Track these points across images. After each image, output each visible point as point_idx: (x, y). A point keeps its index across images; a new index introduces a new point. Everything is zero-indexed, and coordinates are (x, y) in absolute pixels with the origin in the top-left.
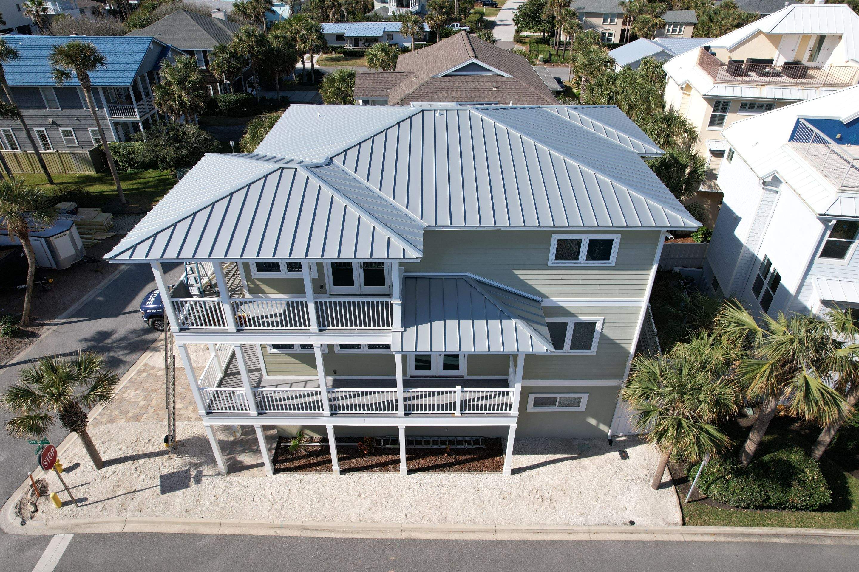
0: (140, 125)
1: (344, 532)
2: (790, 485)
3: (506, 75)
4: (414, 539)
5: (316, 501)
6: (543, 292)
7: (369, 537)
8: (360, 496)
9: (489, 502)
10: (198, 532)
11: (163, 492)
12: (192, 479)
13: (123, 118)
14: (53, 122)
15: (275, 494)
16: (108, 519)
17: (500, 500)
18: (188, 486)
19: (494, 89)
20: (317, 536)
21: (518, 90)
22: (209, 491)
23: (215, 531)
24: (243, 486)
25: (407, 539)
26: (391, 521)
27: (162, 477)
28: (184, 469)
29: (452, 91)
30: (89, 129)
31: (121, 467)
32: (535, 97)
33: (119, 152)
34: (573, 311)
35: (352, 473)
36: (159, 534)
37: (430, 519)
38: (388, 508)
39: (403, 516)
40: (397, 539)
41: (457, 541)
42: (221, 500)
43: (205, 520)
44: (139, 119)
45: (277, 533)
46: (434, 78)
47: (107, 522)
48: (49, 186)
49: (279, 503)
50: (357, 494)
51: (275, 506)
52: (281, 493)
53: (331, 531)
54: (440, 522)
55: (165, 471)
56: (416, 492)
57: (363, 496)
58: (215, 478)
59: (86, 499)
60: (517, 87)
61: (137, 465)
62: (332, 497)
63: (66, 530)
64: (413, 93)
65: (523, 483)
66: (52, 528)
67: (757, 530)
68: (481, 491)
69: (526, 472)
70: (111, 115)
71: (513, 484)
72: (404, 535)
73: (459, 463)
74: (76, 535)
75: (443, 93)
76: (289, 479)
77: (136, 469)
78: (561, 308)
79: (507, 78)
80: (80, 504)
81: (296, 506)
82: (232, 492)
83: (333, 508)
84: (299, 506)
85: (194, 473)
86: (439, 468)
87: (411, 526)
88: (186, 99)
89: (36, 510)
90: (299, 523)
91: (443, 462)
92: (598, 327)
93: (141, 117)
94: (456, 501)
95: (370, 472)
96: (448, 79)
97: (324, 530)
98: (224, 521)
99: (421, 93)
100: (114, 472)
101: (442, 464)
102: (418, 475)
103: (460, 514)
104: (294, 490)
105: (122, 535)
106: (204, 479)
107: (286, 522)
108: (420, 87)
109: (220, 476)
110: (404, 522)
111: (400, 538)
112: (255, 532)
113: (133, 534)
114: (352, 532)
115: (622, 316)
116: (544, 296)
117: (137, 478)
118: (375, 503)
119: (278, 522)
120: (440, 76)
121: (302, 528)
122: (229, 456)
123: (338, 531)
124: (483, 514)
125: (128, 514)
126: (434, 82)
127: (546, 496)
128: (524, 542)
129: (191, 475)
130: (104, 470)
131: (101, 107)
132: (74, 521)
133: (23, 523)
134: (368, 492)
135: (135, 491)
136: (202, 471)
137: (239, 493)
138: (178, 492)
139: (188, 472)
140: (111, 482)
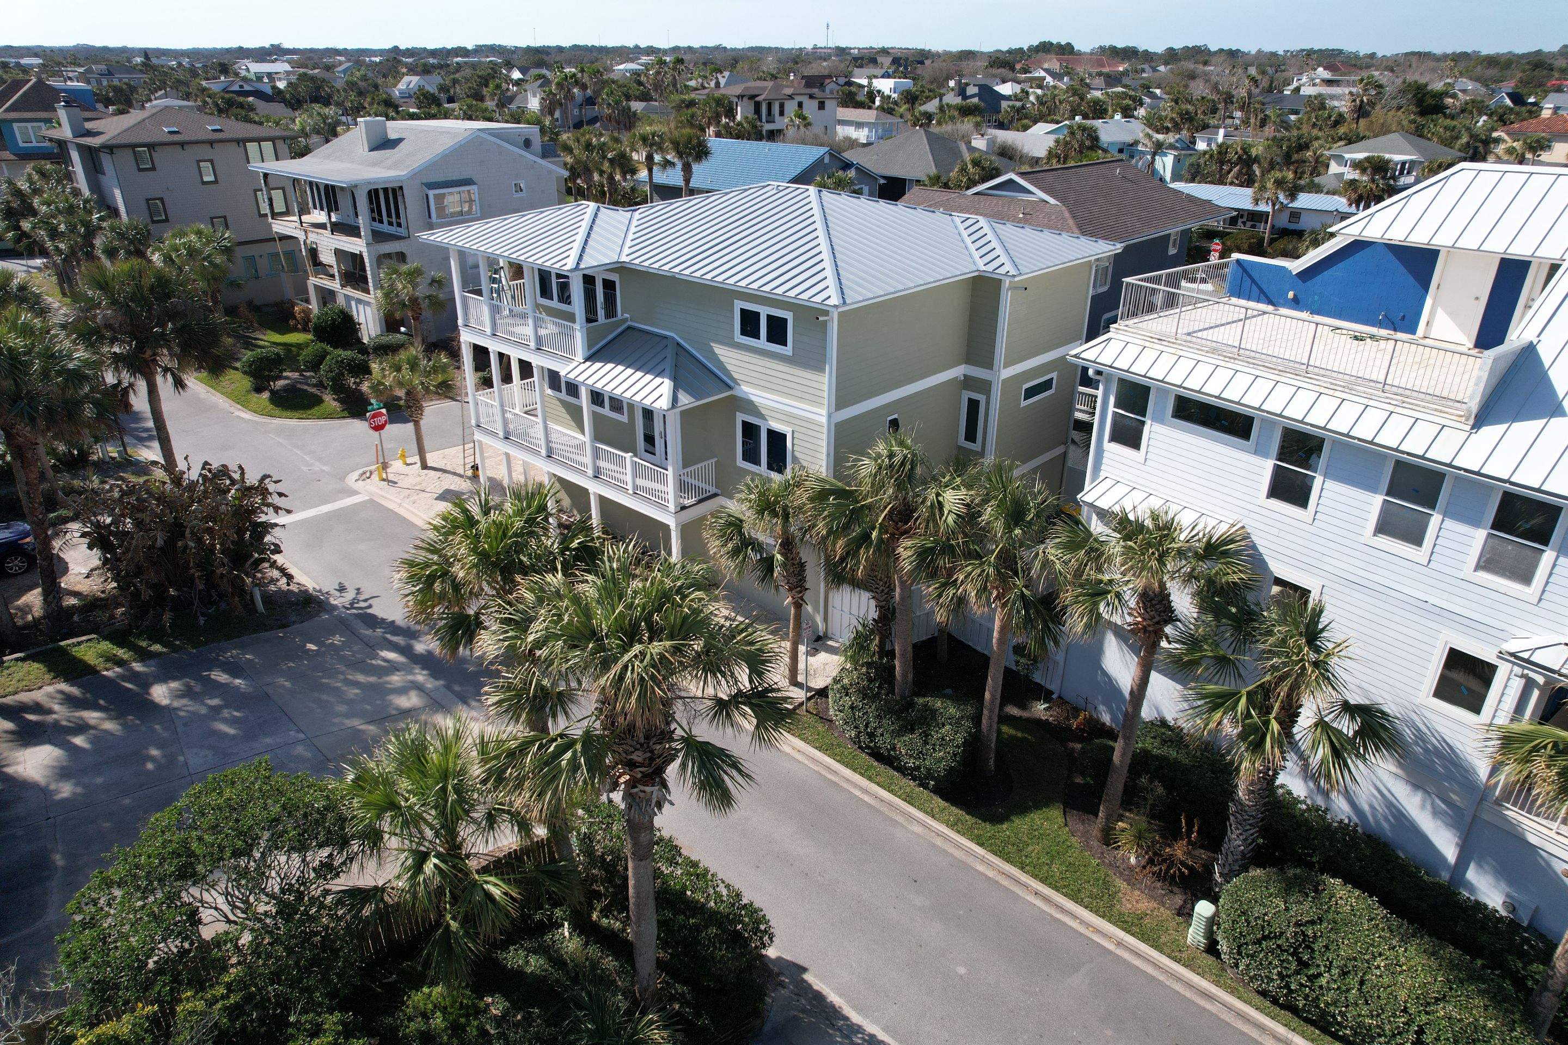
2: (912, 731)
3: (1052, 201)
6: (736, 376)
11: (437, 498)
16: (394, 500)
19: (1022, 215)
21: (1051, 220)
27: (447, 490)
28: (464, 490)
31: (433, 474)
34: (764, 412)
36: (409, 521)
46: (962, 194)
47: (392, 501)
55: (452, 488)
59: (396, 483)
60: (1053, 217)
61: (442, 477)
63: (371, 494)
66: (366, 489)
67: (847, 772)
74: (371, 498)
77: (438, 478)
78: (751, 403)
79: (1054, 205)
80: (391, 484)
89: (370, 477)
92: (789, 441)
96: (977, 197)
105: (392, 512)
113: (397, 514)
115: (810, 432)
116: (735, 382)
117: (433, 484)
125: (407, 502)
126: (958, 198)
130: (425, 471)
132: (378, 492)
133: (357, 481)
135: (424, 491)
140: (419, 479)
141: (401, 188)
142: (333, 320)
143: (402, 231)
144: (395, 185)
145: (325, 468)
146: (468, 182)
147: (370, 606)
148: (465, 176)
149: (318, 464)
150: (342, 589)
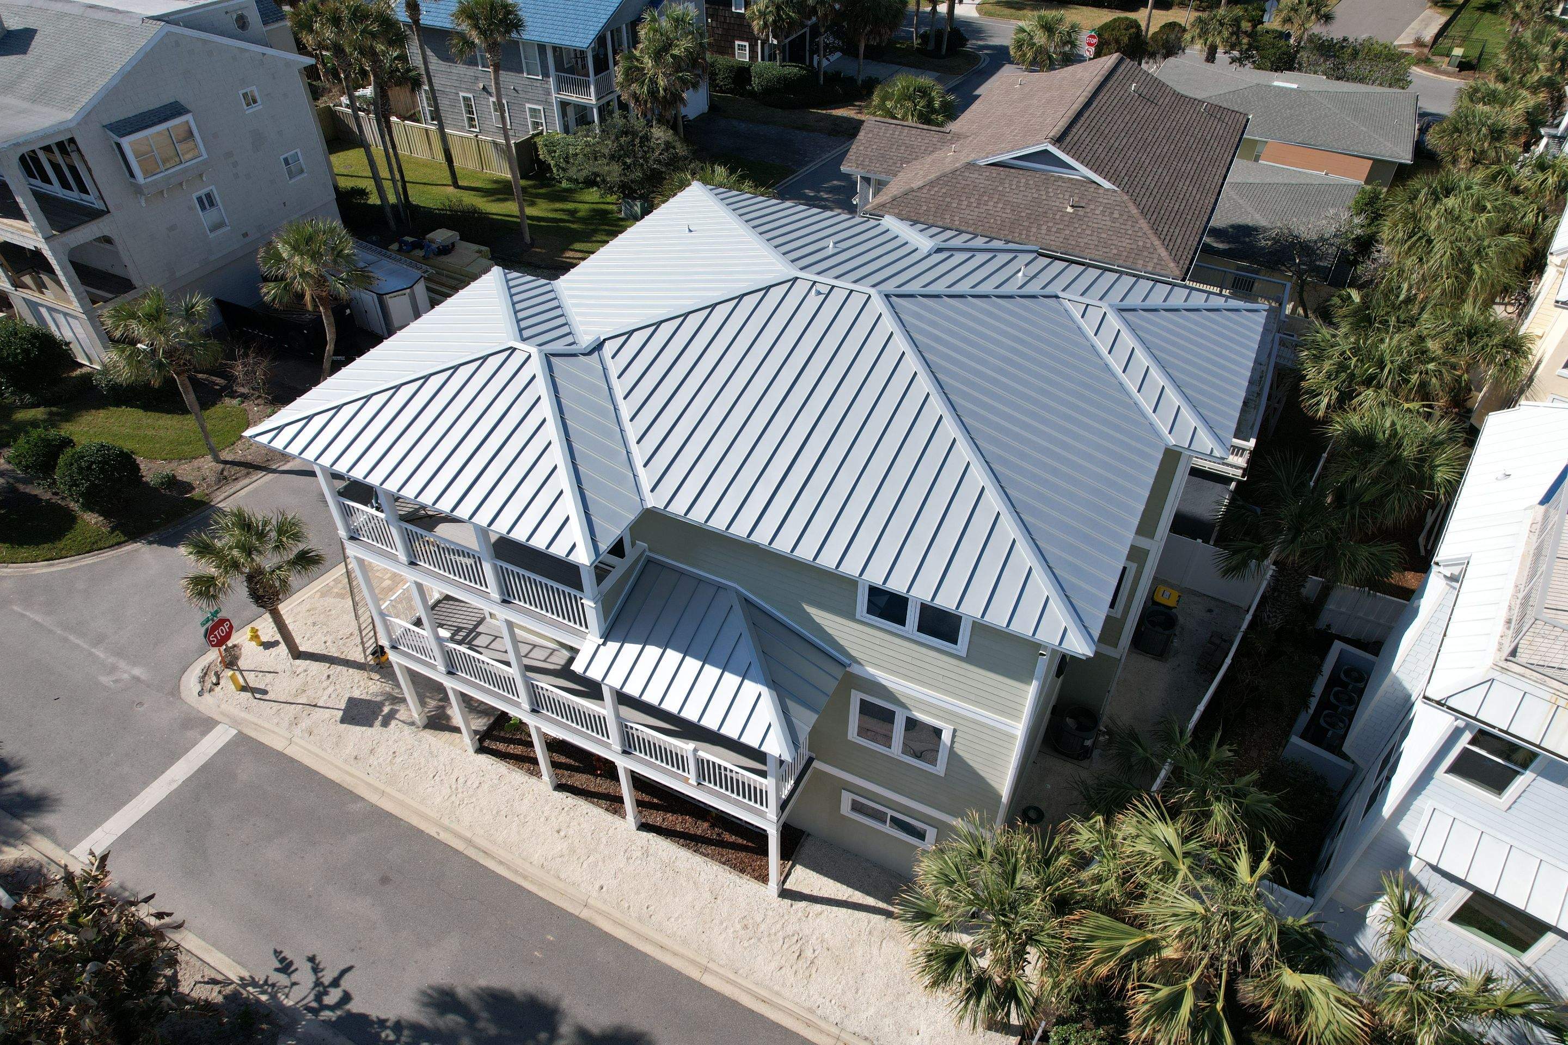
0: (595, 111)
1: (516, 872)
3: (1106, 184)
4: (593, 925)
5: (503, 813)
6: (854, 653)
7: (541, 894)
8: (558, 832)
9: (721, 923)
10: (355, 791)
11: (343, 721)
12: (380, 718)
13: (573, 97)
14: (484, 88)
15: (461, 781)
16: (276, 729)
17: (738, 927)
18: (371, 726)
19: (1070, 210)
20: (481, 861)
21: (1114, 220)
22: (390, 743)
23: (374, 798)
24: (431, 753)
25: (584, 920)
26: (579, 885)
27: (351, 701)
28: (379, 699)
29: (991, 197)
30: (528, 105)
31: (315, 667)
32: (1141, 243)
33: (555, 152)
34: (904, 700)
35: (569, 794)
36: (317, 773)
37: (629, 907)
38: (585, 865)
39: (597, 887)
40: (571, 914)
41: (646, 955)
42: (398, 760)
43: (369, 780)
44: (594, 102)
45: (438, 834)
46: (971, 166)
47: (273, 732)
48: (451, 190)
49: (460, 795)
50: (556, 828)
51: (453, 798)
52: (469, 783)
53: (501, 863)
54: (640, 919)
55: (357, 694)
56: (631, 861)
57: (562, 834)
58: (406, 727)
59: (265, 692)
60: (1116, 215)
61: (331, 673)
62: (525, 817)
63: (234, 722)
64: (920, 188)
65: (786, 918)
66: (222, 713)
68: (719, 901)
69: (803, 904)
70: (559, 90)
71: (771, 913)
72: (585, 914)
73: (721, 844)
74: (240, 733)
75: (972, 200)
76: (490, 767)
77: (329, 676)
78: (883, 687)
79: (1108, 190)
80: (258, 696)
81: (478, 809)
82: (415, 755)
83: (518, 832)
84: (481, 810)
85: (386, 710)
86: (685, 839)
87: (599, 905)
88: (662, 82)
89: (217, 684)
90: (468, 835)
91: (699, 832)
92: (946, 737)
93: (598, 100)
94: (677, 900)
95: (593, 803)
96: (996, 171)
97: (493, 858)
98: (388, 790)
99: (932, 193)
100: (305, 671)
101: (695, 835)
102: (651, 836)
103: (673, 920)
104: (485, 787)
105: (281, 755)
106: (393, 723)
107: (454, 826)
108: (938, 179)
109: (413, 727)
110: (595, 894)
111: (577, 914)
112: (415, 821)
113: (292, 760)
114: (525, 878)
115: (984, 736)
116: (854, 660)
117: (324, 689)
118: (572, 851)
119: (446, 821)
120: (982, 163)
121: (469, 842)
122: (441, 704)
123: (509, 868)
124: (704, 936)
125: (297, 731)
126: (967, 174)
127: (809, 953)
128: (735, 1004)
129: (382, 711)
130: (298, 662)
131: (546, 75)
132: (244, 715)
133: (200, 694)
134: (571, 832)
135: (315, 706)
136: (397, 711)
137: (423, 760)
138: (358, 728)
139: (380, 705)
140: (297, 682)
141: (72, 140)
142: (26, 352)
143: (91, 199)
144: (63, 138)
145: (137, 671)
146: (174, 110)
147: (346, 998)
148: (166, 99)
149: (122, 664)
150: (286, 967)
